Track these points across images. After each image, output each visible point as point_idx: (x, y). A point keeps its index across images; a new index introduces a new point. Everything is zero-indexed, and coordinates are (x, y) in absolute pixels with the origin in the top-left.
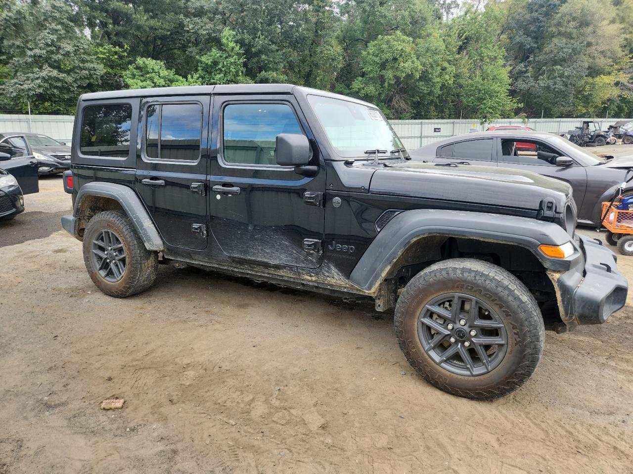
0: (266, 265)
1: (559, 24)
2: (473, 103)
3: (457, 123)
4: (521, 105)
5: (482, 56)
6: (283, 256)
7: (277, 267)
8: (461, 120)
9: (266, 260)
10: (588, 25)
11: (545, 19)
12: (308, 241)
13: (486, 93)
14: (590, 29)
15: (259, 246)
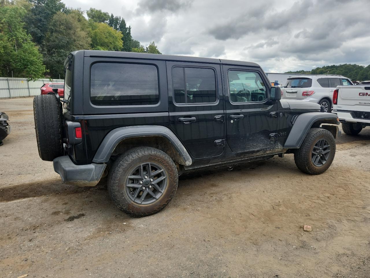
0: (253, 152)
1: (54, 25)
2: (20, 67)
3: (10, 80)
4: (48, 71)
5: (17, 37)
6: (261, 145)
7: (258, 151)
8: (12, 78)
9: (254, 149)
10: (70, 29)
11: (45, 20)
12: (272, 135)
13: (28, 61)
14: (72, 32)
15: (251, 143)
